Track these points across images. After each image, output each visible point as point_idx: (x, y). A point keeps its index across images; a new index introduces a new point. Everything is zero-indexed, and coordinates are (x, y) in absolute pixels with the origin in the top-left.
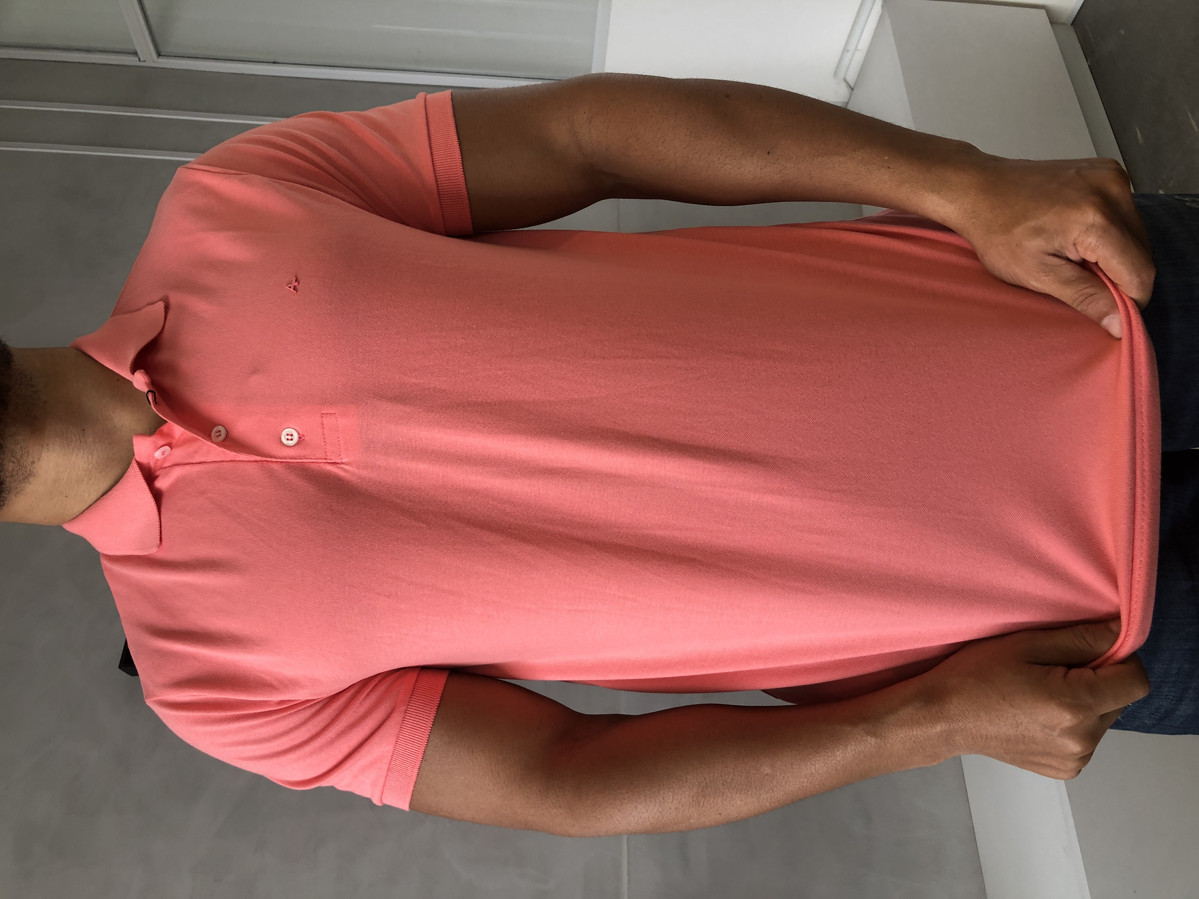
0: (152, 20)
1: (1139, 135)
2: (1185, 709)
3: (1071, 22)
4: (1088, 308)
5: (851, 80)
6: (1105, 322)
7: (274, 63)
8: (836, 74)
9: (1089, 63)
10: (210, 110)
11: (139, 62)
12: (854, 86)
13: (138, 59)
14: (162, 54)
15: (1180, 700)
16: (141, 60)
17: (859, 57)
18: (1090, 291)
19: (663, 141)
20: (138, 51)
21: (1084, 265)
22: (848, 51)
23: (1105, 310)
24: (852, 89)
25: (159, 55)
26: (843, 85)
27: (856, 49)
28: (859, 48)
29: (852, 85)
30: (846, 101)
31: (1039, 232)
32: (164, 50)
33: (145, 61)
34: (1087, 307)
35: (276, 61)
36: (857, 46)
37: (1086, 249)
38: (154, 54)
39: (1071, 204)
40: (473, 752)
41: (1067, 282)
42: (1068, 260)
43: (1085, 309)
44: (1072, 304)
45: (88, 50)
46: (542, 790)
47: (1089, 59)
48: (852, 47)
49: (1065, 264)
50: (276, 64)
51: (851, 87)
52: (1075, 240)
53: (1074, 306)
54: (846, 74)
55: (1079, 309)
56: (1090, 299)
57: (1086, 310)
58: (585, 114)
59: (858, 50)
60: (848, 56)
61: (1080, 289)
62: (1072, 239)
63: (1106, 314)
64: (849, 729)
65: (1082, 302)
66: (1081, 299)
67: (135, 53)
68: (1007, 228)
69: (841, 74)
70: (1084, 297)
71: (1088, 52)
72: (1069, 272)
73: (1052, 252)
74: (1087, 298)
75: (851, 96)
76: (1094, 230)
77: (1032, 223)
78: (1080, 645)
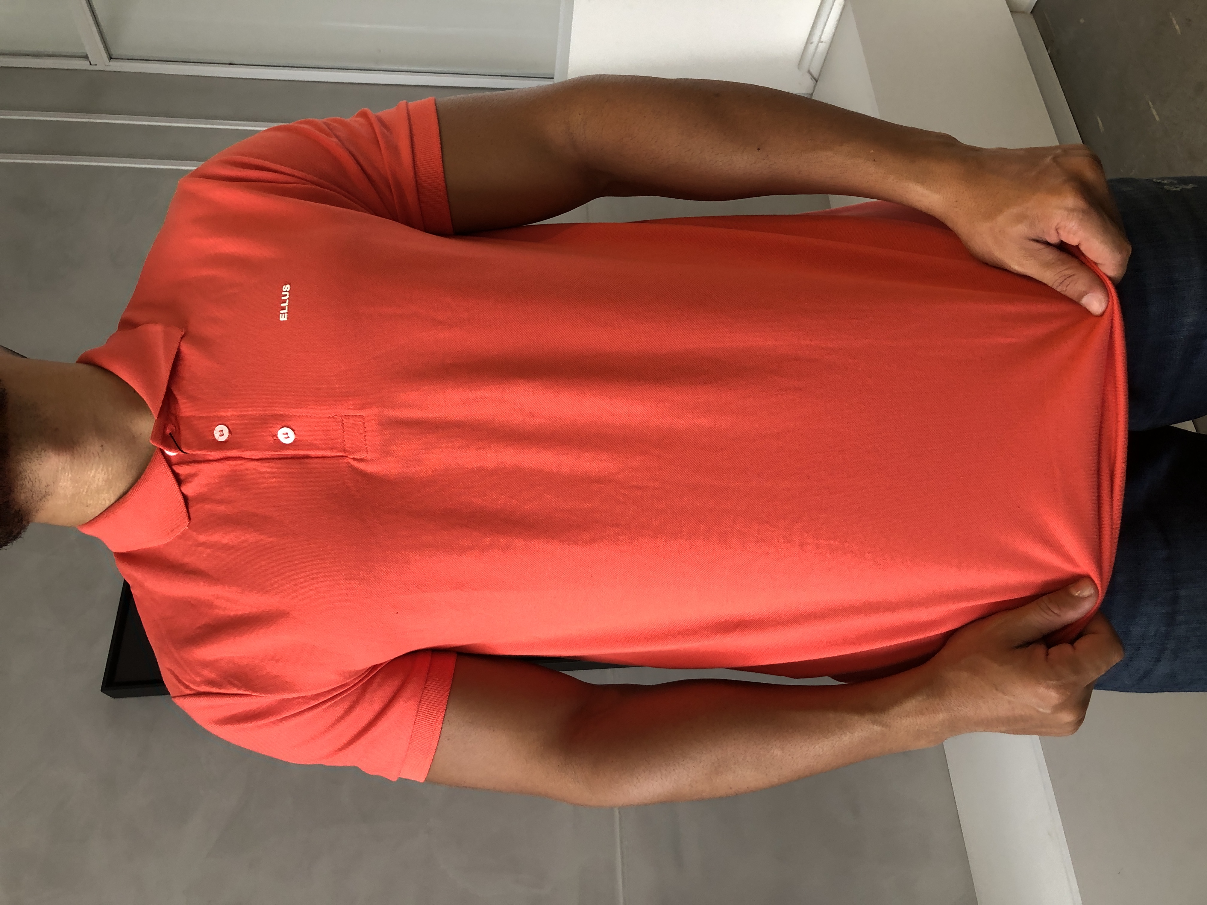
0: (103, 24)
1: (1101, 124)
2: (1163, 669)
3: (1031, 11)
4: (1068, 288)
5: (815, 71)
6: (1085, 301)
7: (230, 64)
9: (1049, 52)
10: (167, 115)
11: (90, 66)
12: (818, 78)
13: (89, 63)
14: (113, 57)
15: (1158, 660)
16: (92, 64)
17: (823, 47)
18: (1068, 272)
20: (88, 54)
21: (1063, 248)
22: (812, 43)
23: (1084, 289)
24: (816, 81)
25: (111, 58)
26: (808, 77)
27: (820, 41)
28: (822, 40)
29: (816, 77)
30: (810, 92)
31: (1020, 218)
32: (115, 52)
33: (96, 65)
34: (1066, 287)
35: (232, 63)
36: (820, 38)
37: (1069, 232)
38: (106, 58)
39: (1054, 191)
41: (1047, 265)
42: (1047, 244)
43: (1064, 289)
44: (1053, 285)
45: (37, 55)
46: (561, 765)
47: (1050, 48)
48: (815, 39)
49: (1044, 248)
50: (231, 66)
51: (814, 78)
52: (1058, 224)
53: (1054, 287)
54: (810, 65)
55: (1059, 290)
56: (1070, 279)
57: (1066, 290)
58: (580, 116)
59: (822, 42)
60: (812, 48)
61: (1059, 271)
62: (1055, 224)
63: (1085, 293)
65: (1061, 283)
66: (1059, 281)
67: (86, 57)
68: (989, 216)
70: (1063, 278)
71: (1049, 41)
72: (1049, 255)
73: (1033, 237)
74: (1065, 280)
75: (815, 87)
76: (1075, 214)
77: (1014, 210)
78: (1048, 617)
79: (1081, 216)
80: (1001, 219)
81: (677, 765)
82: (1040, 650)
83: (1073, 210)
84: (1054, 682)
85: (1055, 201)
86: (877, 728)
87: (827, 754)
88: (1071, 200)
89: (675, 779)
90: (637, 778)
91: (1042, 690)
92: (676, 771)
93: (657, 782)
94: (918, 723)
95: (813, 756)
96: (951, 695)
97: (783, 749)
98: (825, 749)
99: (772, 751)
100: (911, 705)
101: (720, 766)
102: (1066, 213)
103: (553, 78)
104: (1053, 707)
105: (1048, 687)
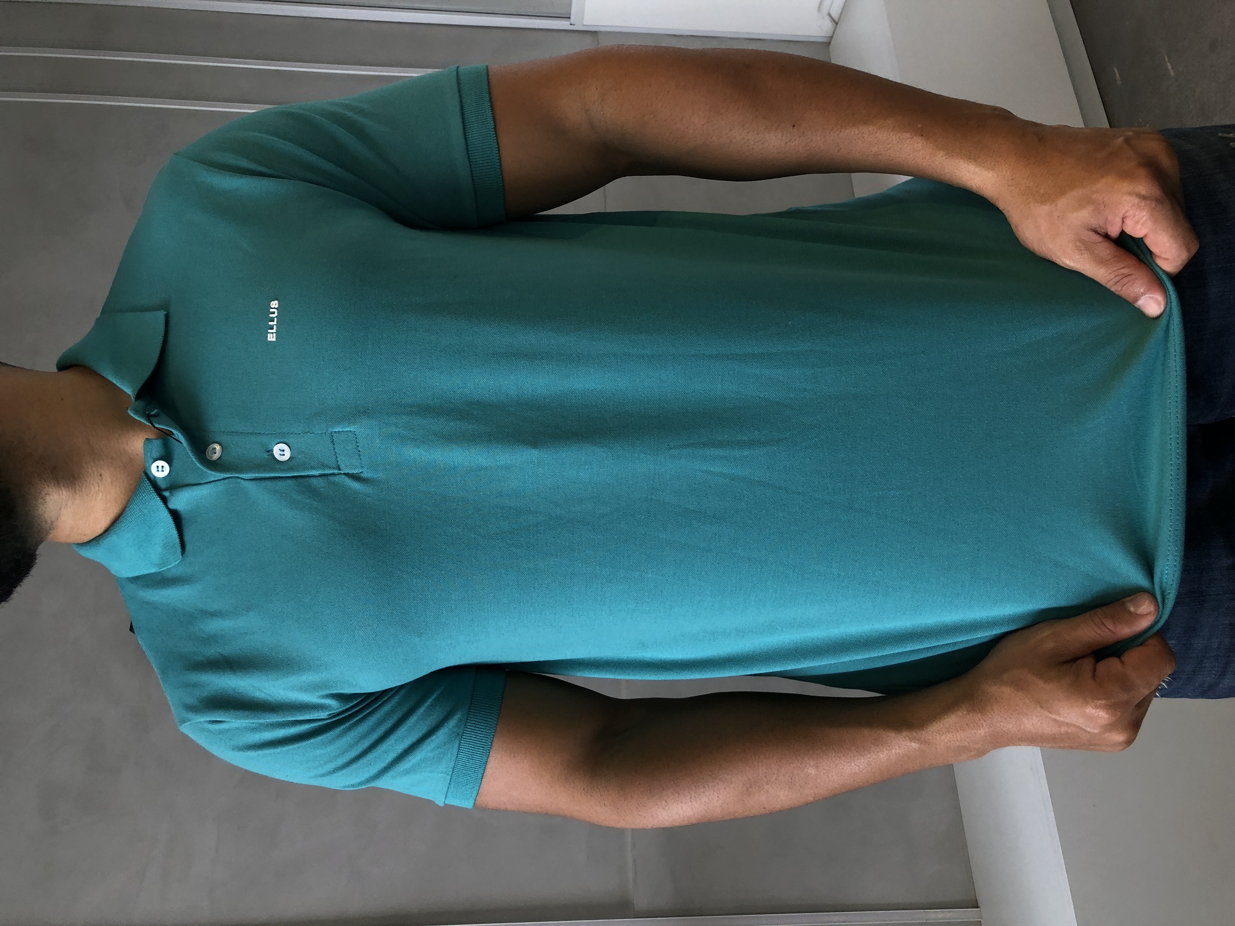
4: (1123, 288)
5: (835, 15)
8: (819, 9)
12: (839, 19)
18: (1126, 271)
19: (681, 117)
23: (1141, 291)
24: (837, 24)
26: (828, 20)
29: (837, 20)
30: (830, 35)
37: (1137, 222)
39: (1126, 175)
40: (514, 757)
41: (1102, 261)
43: (1119, 290)
44: (1107, 284)
49: (1103, 241)
51: (833, 20)
52: (1126, 213)
53: (1109, 286)
56: (1125, 280)
61: (1116, 269)
62: (1123, 212)
63: (1142, 295)
64: (893, 734)
65: (1116, 283)
66: (1117, 279)
69: (825, 9)
70: (1119, 278)
72: (1105, 250)
74: (1122, 278)
75: (835, 30)
76: (1148, 202)
77: (1077, 193)
78: (1099, 631)
79: (1153, 205)
80: (1063, 202)
81: (707, 787)
82: (1087, 664)
83: (1144, 198)
84: (1103, 702)
85: (1126, 186)
86: (915, 745)
87: (864, 772)
88: (1145, 187)
89: (705, 801)
90: (666, 801)
91: (1090, 710)
92: (706, 793)
93: (686, 806)
94: (959, 739)
95: (849, 774)
96: (992, 710)
97: (817, 767)
98: (861, 767)
99: (806, 770)
100: (951, 720)
101: (751, 787)
102: (1137, 200)
104: (1101, 727)
105: (1096, 707)
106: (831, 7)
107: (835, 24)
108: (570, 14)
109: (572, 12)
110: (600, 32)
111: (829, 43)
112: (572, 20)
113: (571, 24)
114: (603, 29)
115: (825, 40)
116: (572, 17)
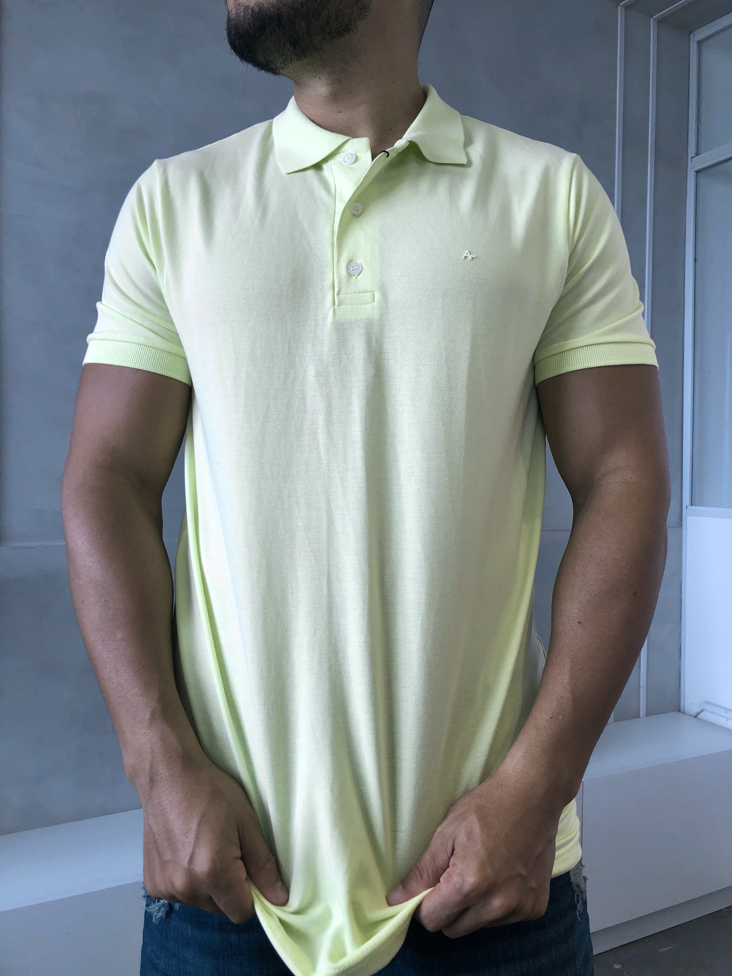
1: (666, 949)
5: (703, 716)
7: (695, 259)
8: (707, 703)
10: (655, 213)
11: (691, 157)
12: (698, 718)
13: (693, 156)
14: (698, 174)
16: (693, 158)
17: (722, 722)
20: (699, 156)
24: (695, 717)
25: (697, 172)
26: (698, 710)
27: (727, 719)
29: (699, 716)
30: (686, 712)
32: (701, 175)
33: (691, 161)
38: (697, 169)
45: (698, 119)
51: (698, 715)
60: (722, 712)
67: (697, 154)
69: (707, 707)
75: (691, 716)
103: (692, 505)
106: (708, 711)
107: (695, 716)
108: (694, 506)
109: (696, 507)
110: (682, 529)
111: (679, 711)
112: (690, 507)
113: (687, 506)
114: (684, 531)
115: (682, 707)
116: (692, 507)
